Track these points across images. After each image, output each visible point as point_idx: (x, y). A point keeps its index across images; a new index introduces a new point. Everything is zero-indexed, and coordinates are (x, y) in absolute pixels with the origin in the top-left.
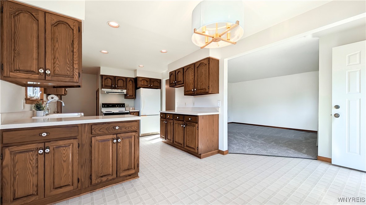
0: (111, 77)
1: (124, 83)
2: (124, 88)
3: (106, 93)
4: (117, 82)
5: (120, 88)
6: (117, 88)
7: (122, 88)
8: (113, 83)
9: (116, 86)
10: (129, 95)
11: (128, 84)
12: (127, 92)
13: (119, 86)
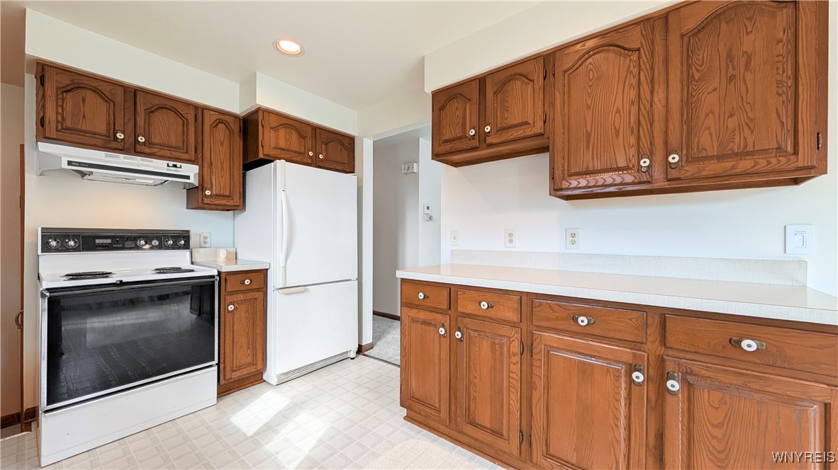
0: (106, 89)
1: (185, 133)
2: (185, 156)
3: (65, 165)
4: (148, 123)
5: (167, 153)
6: (147, 150)
7: (175, 154)
8: (119, 122)
9: (141, 139)
10: (211, 189)
11: (206, 138)
12: (201, 176)
13: (156, 140)
